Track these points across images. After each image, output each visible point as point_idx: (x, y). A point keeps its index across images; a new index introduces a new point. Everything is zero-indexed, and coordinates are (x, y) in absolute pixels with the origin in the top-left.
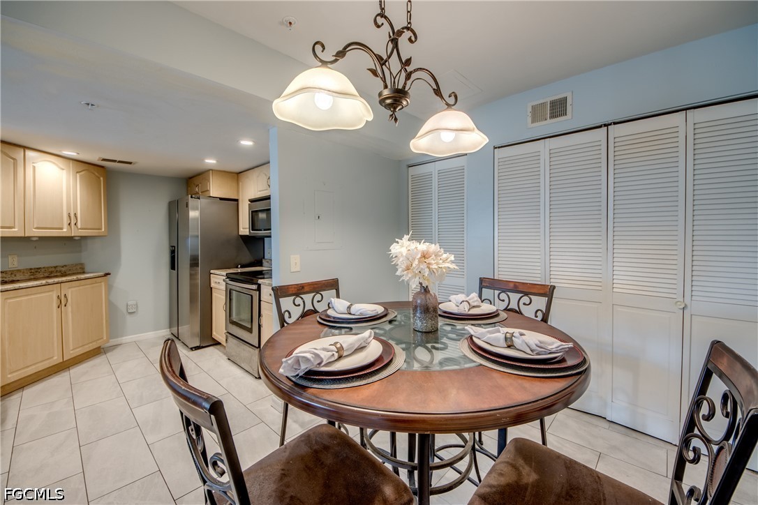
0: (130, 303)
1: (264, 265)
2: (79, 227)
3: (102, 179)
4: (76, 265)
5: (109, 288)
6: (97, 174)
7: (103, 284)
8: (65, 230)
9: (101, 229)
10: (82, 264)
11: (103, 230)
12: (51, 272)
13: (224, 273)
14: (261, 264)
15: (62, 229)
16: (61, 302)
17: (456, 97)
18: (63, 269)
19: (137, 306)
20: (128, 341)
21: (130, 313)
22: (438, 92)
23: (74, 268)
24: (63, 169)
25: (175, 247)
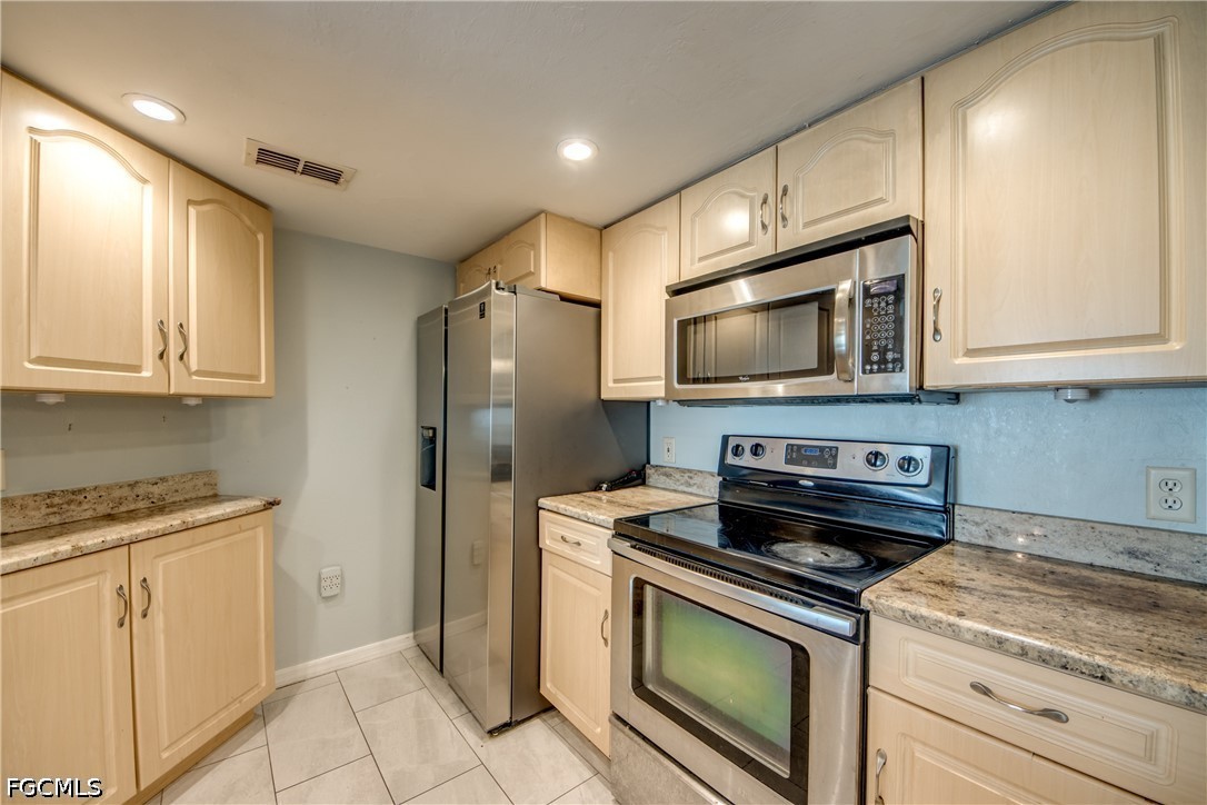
0: (326, 572)
2: (194, 367)
3: (260, 237)
4: (195, 475)
5: (277, 536)
6: (248, 222)
7: (260, 530)
8: (146, 374)
9: (257, 378)
10: (209, 473)
11: (263, 381)
15: (137, 368)
16: (130, 608)
18: (156, 490)
19: (342, 584)
20: (321, 670)
21: (327, 599)
23: (189, 485)
24: (145, 181)
25: (434, 429)
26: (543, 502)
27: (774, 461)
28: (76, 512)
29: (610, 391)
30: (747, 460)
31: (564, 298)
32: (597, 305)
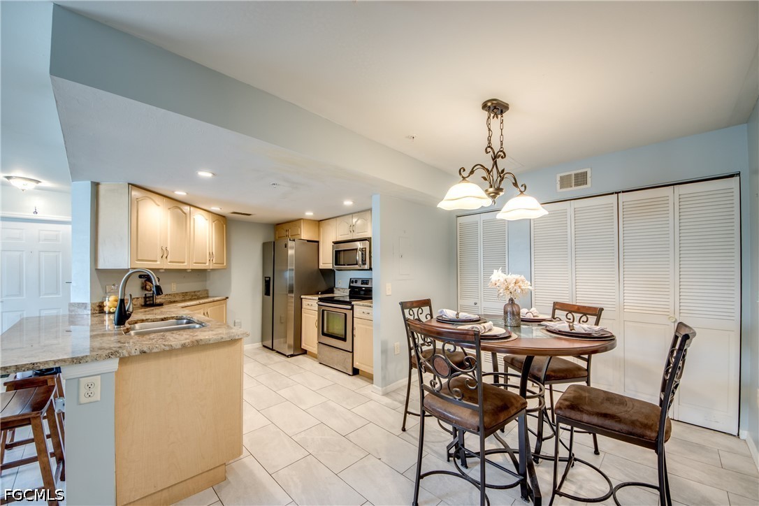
0: (236, 321)
1: (335, 292)
2: (214, 263)
3: (225, 226)
4: (204, 291)
5: (227, 309)
6: (223, 223)
7: (225, 305)
8: (207, 264)
9: (223, 264)
10: (207, 290)
11: (225, 265)
12: (192, 296)
13: (317, 298)
14: (332, 292)
17: (525, 187)
18: (198, 293)
19: (241, 324)
22: (515, 184)
23: (203, 293)
24: (207, 220)
25: (270, 278)
26: (302, 297)
27: (359, 284)
28: (187, 298)
29: (322, 266)
30: (354, 285)
31: (308, 241)
32: (318, 242)
